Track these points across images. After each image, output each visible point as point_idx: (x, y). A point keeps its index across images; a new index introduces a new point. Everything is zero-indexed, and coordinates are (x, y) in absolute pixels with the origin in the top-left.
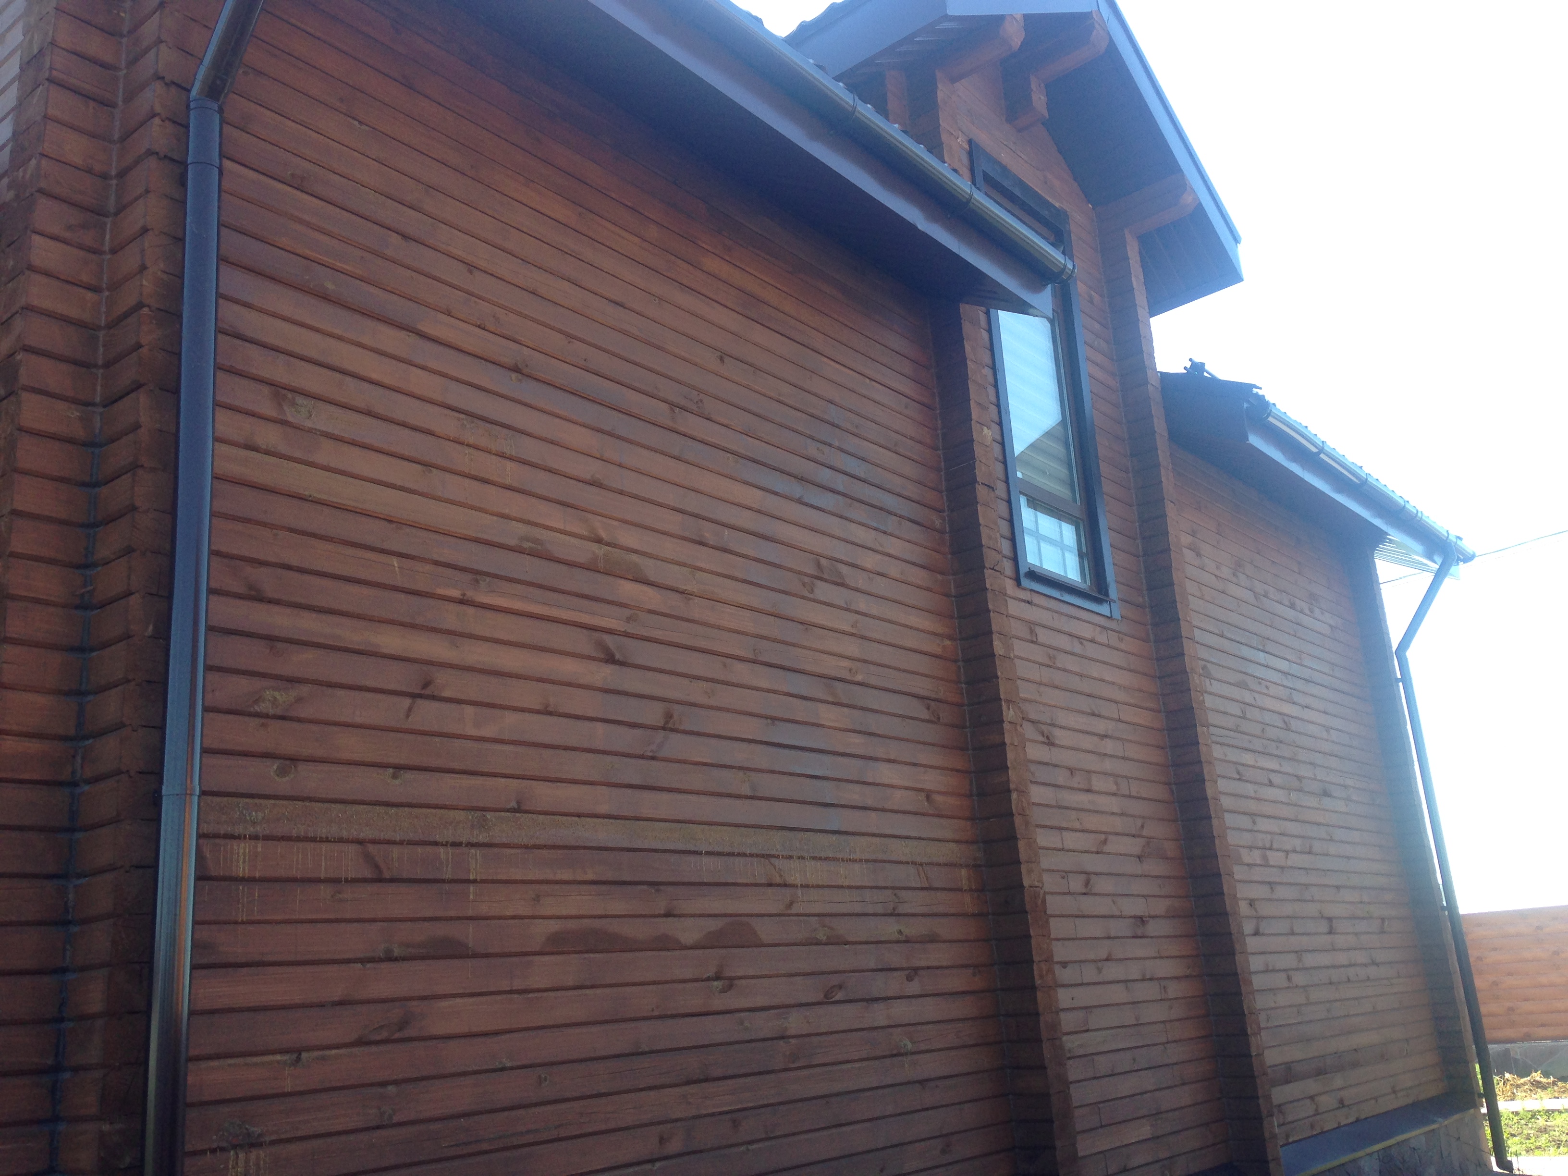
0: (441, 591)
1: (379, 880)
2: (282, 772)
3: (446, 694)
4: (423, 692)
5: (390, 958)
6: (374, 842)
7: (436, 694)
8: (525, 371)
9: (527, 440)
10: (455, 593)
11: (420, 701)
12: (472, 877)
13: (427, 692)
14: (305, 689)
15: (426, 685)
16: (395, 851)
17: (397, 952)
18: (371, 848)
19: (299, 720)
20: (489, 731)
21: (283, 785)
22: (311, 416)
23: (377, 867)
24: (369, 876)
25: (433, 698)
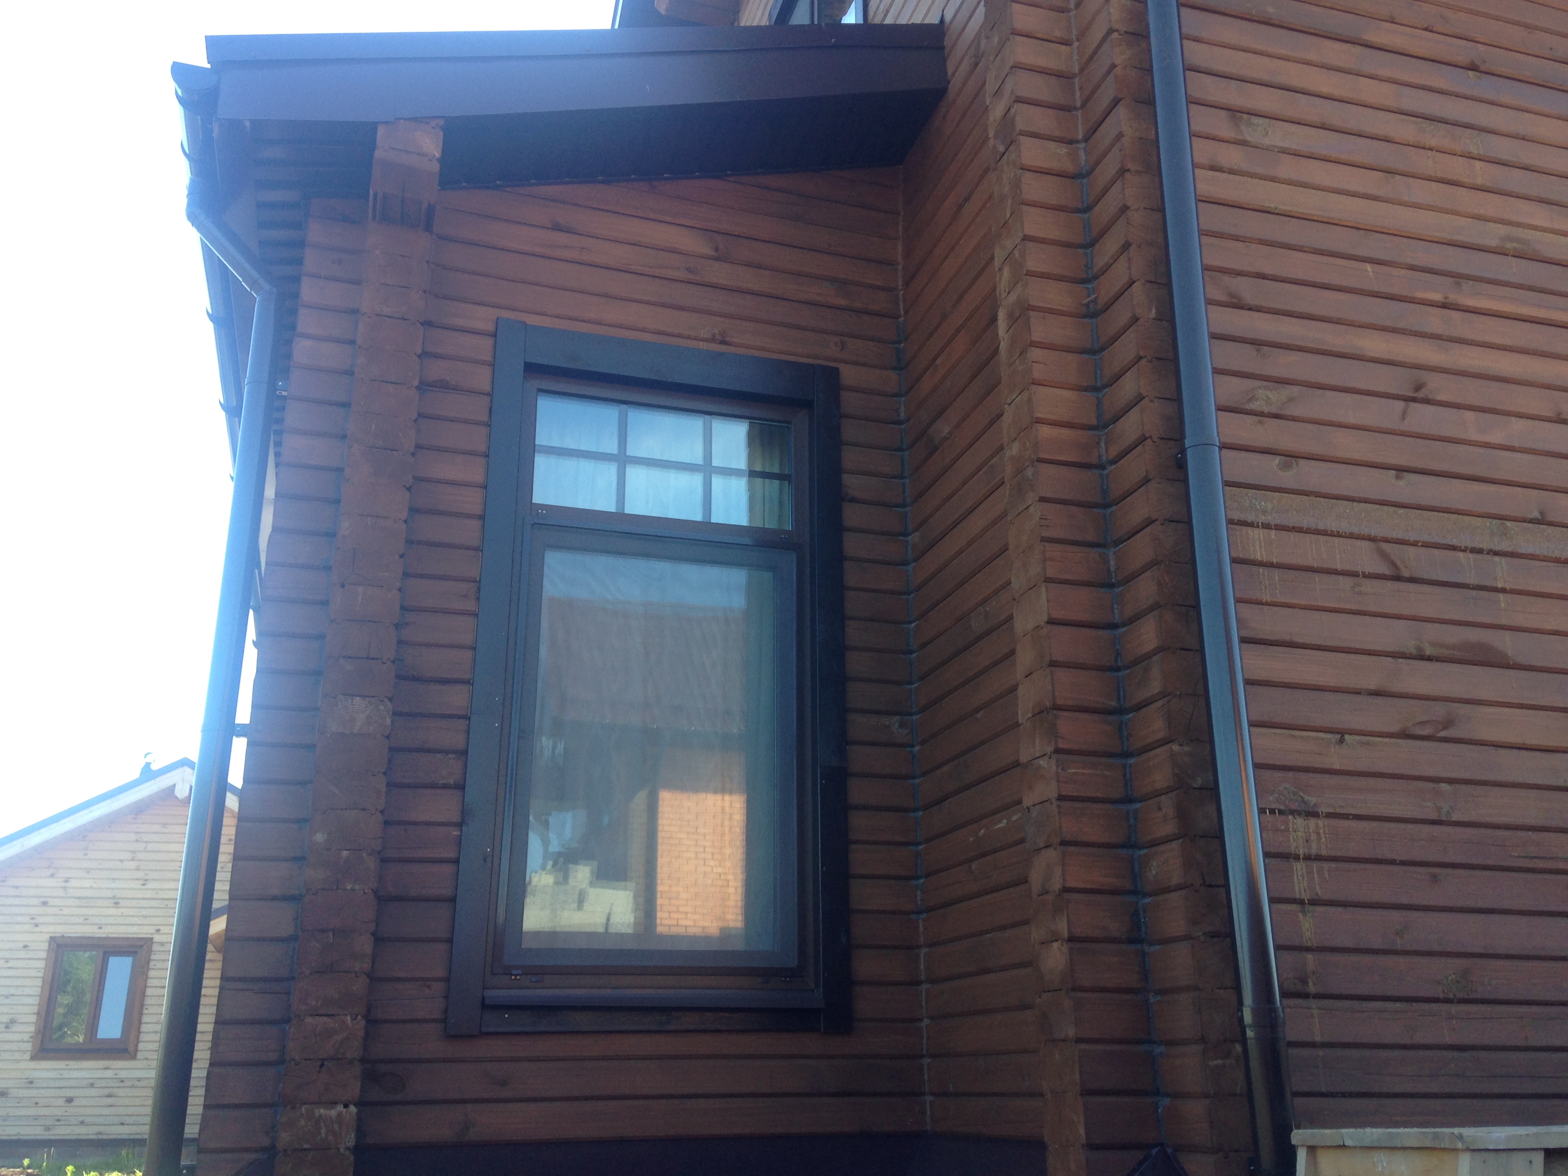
0: (1420, 295)
1: (1398, 578)
2: (1286, 466)
3: (1441, 397)
4: (1415, 395)
5: (1422, 657)
6: (1386, 540)
7: (1430, 396)
8: (1482, 68)
9: (1493, 138)
10: (1437, 297)
11: (1413, 405)
12: (1500, 585)
13: (1420, 395)
14: (1296, 390)
15: (1418, 388)
16: (1411, 551)
17: (1428, 651)
18: (1385, 546)
19: (1294, 419)
20: (1495, 437)
21: (1288, 478)
22: (1267, 133)
23: (1393, 564)
24: (1387, 572)
25: (1427, 401)
